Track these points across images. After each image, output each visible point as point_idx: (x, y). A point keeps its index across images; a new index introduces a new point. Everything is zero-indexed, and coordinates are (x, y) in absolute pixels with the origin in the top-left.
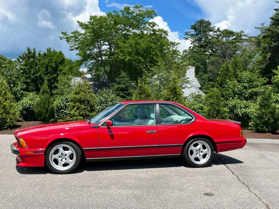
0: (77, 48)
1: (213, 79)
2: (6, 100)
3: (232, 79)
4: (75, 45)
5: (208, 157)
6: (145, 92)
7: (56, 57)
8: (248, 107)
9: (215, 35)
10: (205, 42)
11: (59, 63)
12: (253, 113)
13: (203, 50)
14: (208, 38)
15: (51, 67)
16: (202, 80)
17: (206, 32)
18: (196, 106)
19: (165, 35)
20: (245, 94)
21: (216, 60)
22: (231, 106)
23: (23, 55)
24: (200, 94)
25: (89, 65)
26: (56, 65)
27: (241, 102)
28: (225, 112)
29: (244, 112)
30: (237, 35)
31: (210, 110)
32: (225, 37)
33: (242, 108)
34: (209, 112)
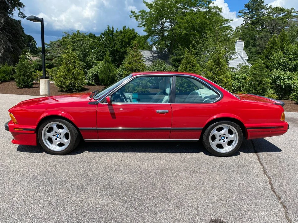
0: (144, 25)
1: (260, 52)
2: (75, 67)
3: (278, 52)
4: (142, 22)
5: (235, 144)
6: (191, 62)
7: (129, 34)
8: (291, 78)
9: (267, 12)
10: (257, 19)
11: (132, 39)
12: (296, 84)
13: (253, 27)
14: (260, 16)
15: (125, 42)
16: (251, 53)
17: (258, 9)
18: (239, 77)
19: (219, 12)
20: (290, 65)
21: (265, 35)
22: (274, 77)
23: (105, 32)
24: (246, 64)
25: (154, 40)
26: (128, 40)
27: (285, 74)
28: (267, 83)
29: (287, 83)
30: (288, 11)
31: (252, 80)
32: (276, 14)
33: (285, 79)
34: (251, 83)
